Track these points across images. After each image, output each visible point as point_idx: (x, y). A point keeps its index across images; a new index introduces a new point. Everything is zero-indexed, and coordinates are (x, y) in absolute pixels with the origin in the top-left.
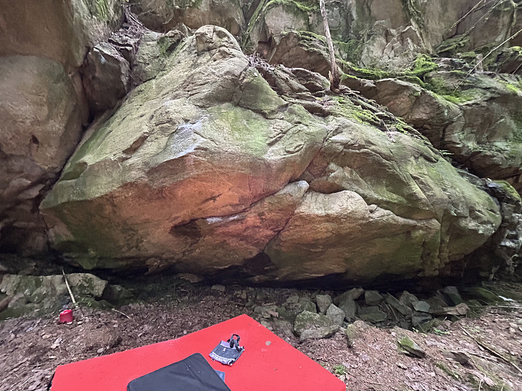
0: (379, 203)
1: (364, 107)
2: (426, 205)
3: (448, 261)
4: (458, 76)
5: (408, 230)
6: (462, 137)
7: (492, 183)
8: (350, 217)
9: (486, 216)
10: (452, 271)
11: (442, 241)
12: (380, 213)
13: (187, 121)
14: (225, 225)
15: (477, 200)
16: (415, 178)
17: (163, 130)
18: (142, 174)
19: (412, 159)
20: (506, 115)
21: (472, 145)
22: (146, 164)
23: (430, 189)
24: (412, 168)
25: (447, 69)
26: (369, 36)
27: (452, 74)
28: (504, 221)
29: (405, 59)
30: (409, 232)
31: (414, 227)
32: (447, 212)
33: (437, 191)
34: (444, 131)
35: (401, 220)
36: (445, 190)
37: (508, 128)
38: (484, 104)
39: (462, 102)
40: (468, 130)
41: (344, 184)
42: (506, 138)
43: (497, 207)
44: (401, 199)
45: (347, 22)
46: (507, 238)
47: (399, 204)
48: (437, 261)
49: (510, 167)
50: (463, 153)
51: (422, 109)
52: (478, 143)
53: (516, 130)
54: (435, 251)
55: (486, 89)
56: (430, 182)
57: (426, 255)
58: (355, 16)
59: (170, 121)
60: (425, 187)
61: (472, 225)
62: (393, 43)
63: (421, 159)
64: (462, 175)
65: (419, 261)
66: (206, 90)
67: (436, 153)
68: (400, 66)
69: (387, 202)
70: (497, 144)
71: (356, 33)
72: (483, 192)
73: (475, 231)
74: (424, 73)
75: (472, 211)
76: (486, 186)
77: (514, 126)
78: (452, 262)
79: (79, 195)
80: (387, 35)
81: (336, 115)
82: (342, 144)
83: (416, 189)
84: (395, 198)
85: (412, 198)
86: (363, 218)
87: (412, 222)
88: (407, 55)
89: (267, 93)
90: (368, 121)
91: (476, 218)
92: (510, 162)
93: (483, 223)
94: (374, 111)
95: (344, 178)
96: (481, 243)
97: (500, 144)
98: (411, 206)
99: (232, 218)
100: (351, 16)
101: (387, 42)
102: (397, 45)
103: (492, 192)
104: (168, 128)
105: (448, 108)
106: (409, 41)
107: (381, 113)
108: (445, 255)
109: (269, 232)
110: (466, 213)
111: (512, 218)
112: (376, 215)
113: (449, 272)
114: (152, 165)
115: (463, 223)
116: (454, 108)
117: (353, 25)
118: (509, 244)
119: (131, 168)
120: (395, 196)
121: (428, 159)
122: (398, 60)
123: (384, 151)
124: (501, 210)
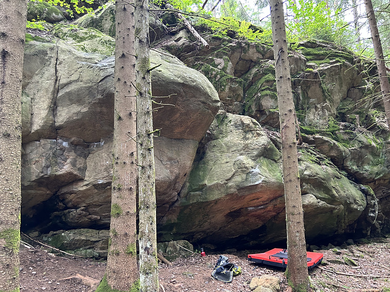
0: (321, 199)
1: (311, 153)
2: (338, 199)
3: (348, 224)
4: (348, 133)
5: (332, 210)
6: (351, 164)
7: (363, 187)
8: (311, 205)
9: (360, 202)
10: (350, 230)
11: (345, 214)
12: (322, 203)
13: (252, 168)
14: (256, 211)
15: (357, 195)
16: (334, 187)
17: (243, 171)
18: (236, 190)
19: (332, 179)
20: (368, 154)
21: (355, 167)
22: (238, 186)
23: (339, 192)
24: (332, 183)
25: (344, 130)
26: (308, 108)
27: (346, 132)
28: (367, 204)
29: (325, 121)
30: (332, 211)
31: (334, 208)
32: (346, 201)
33: (342, 193)
34: (343, 161)
35: (329, 205)
36: (345, 192)
37: (369, 159)
38: (359, 149)
39: (350, 148)
40: (353, 160)
41: (308, 191)
42: (369, 164)
43: (364, 198)
44: (329, 197)
45: (297, 101)
46: (371, 212)
47: (328, 199)
48: (343, 225)
49: (371, 178)
50: (352, 171)
51: (334, 151)
52: (358, 167)
53: (372, 160)
54: (342, 219)
55: (359, 141)
56: (339, 189)
57: (339, 222)
58: (301, 98)
59: (246, 168)
60: (337, 191)
61: (355, 206)
62: (319, 112)
63: (335, 178)
64: (351, 183)
65: (336, 225)
66: (255, 153)
67: (340, 174)
68: (322, 125)
69: (324, 198)
70: (365, 167)
71: (302, 106)
72: (359, 191)
73: (357, 209)
74: (334, 131)
75: (355, 200)
76: (360, 188)
77: (372, 158)
78: (350, 225)
79: (203, 199)
80: (316, 108)
81: (303, 161)
82: (308, 175)
83: (334, 192)
84: (326, 196)
85: (333, 196)
86: (316, 206)
87: (333, 206)
88: (325, 119)
89: (276, 151)
90: (314, 161)
91: (357, 203)
92: (370, 176)
93: (359, 206)
94: (315, 155)
95: (308, 188)
96: (360, 214)
97: (366, 167)
98: (332, 200)
99: (260, 207)
100: (300, 98)
101: (316, 111)
102: (321, 113)
103: (363, 191)
104: (245, 171)
105: (344, 151)
106: (326, 111)
107: (318, 156)
108: (347, 221)
109: (274, 214)
110: (353, 201)
111: (371, 202)
112: (320, 204)
113: (348, 231)
114: (241, 186)
115: (352, 206)
116: (347, 151)
117: (300, 102)
118: (372, 215)
119: (231, 187)
120: (327, 195)
121: (338, 178)
122: (321, 121)
123: (322, 177)
124: (366, 199)
